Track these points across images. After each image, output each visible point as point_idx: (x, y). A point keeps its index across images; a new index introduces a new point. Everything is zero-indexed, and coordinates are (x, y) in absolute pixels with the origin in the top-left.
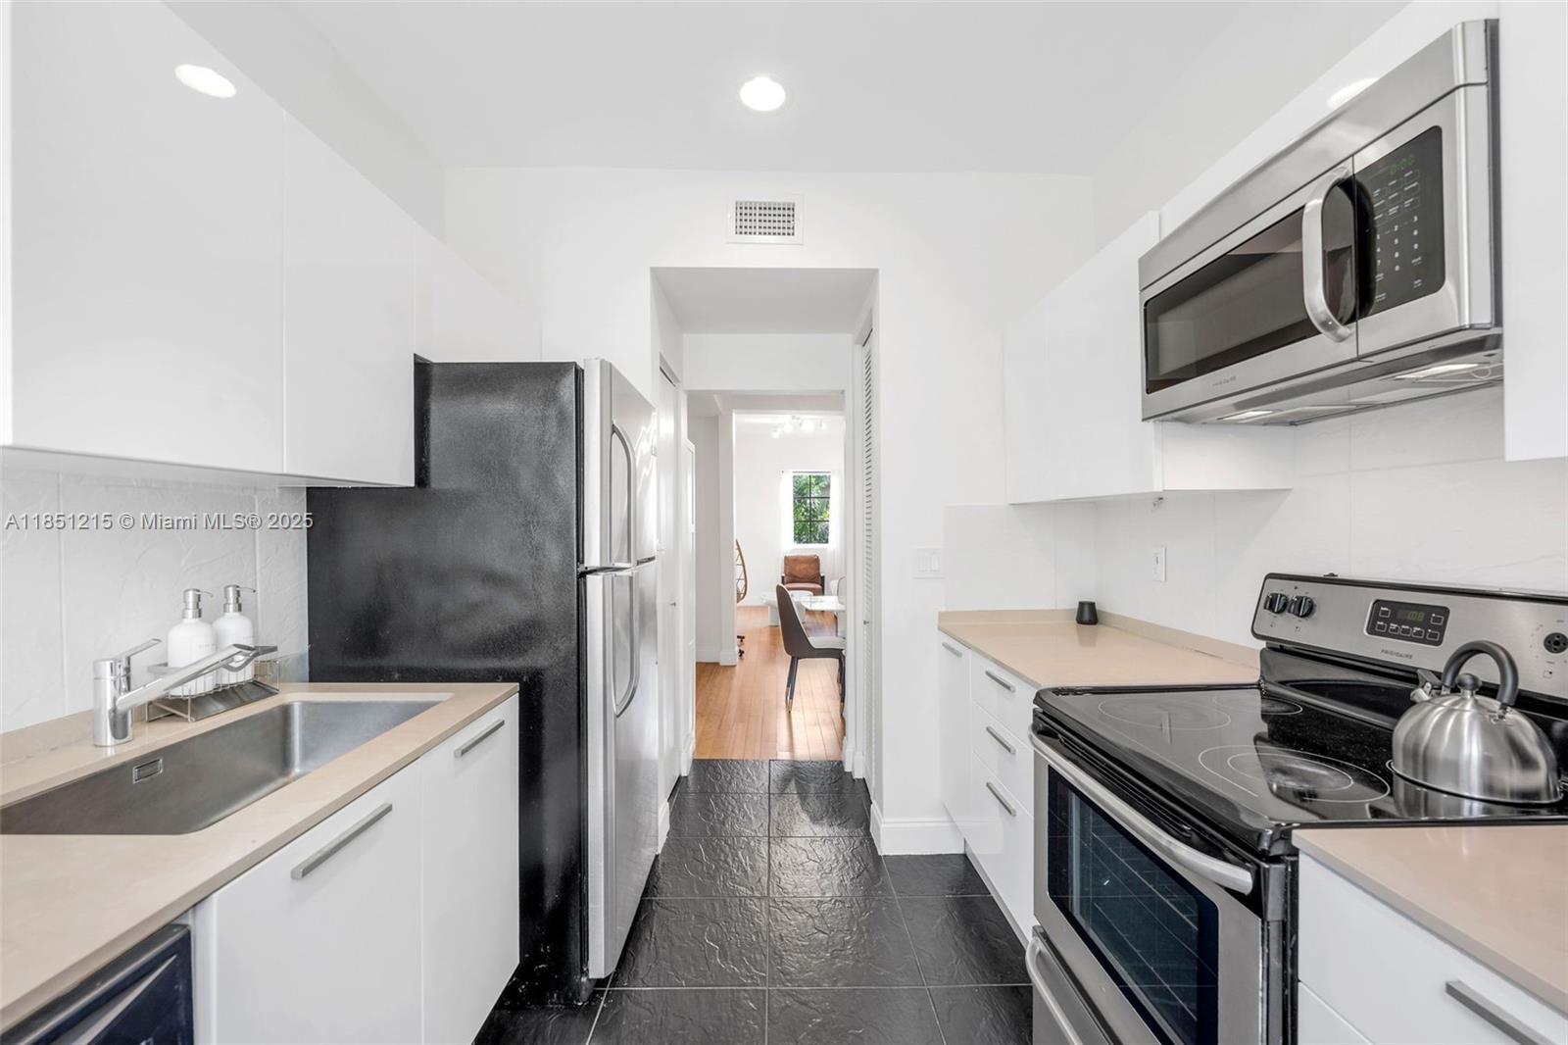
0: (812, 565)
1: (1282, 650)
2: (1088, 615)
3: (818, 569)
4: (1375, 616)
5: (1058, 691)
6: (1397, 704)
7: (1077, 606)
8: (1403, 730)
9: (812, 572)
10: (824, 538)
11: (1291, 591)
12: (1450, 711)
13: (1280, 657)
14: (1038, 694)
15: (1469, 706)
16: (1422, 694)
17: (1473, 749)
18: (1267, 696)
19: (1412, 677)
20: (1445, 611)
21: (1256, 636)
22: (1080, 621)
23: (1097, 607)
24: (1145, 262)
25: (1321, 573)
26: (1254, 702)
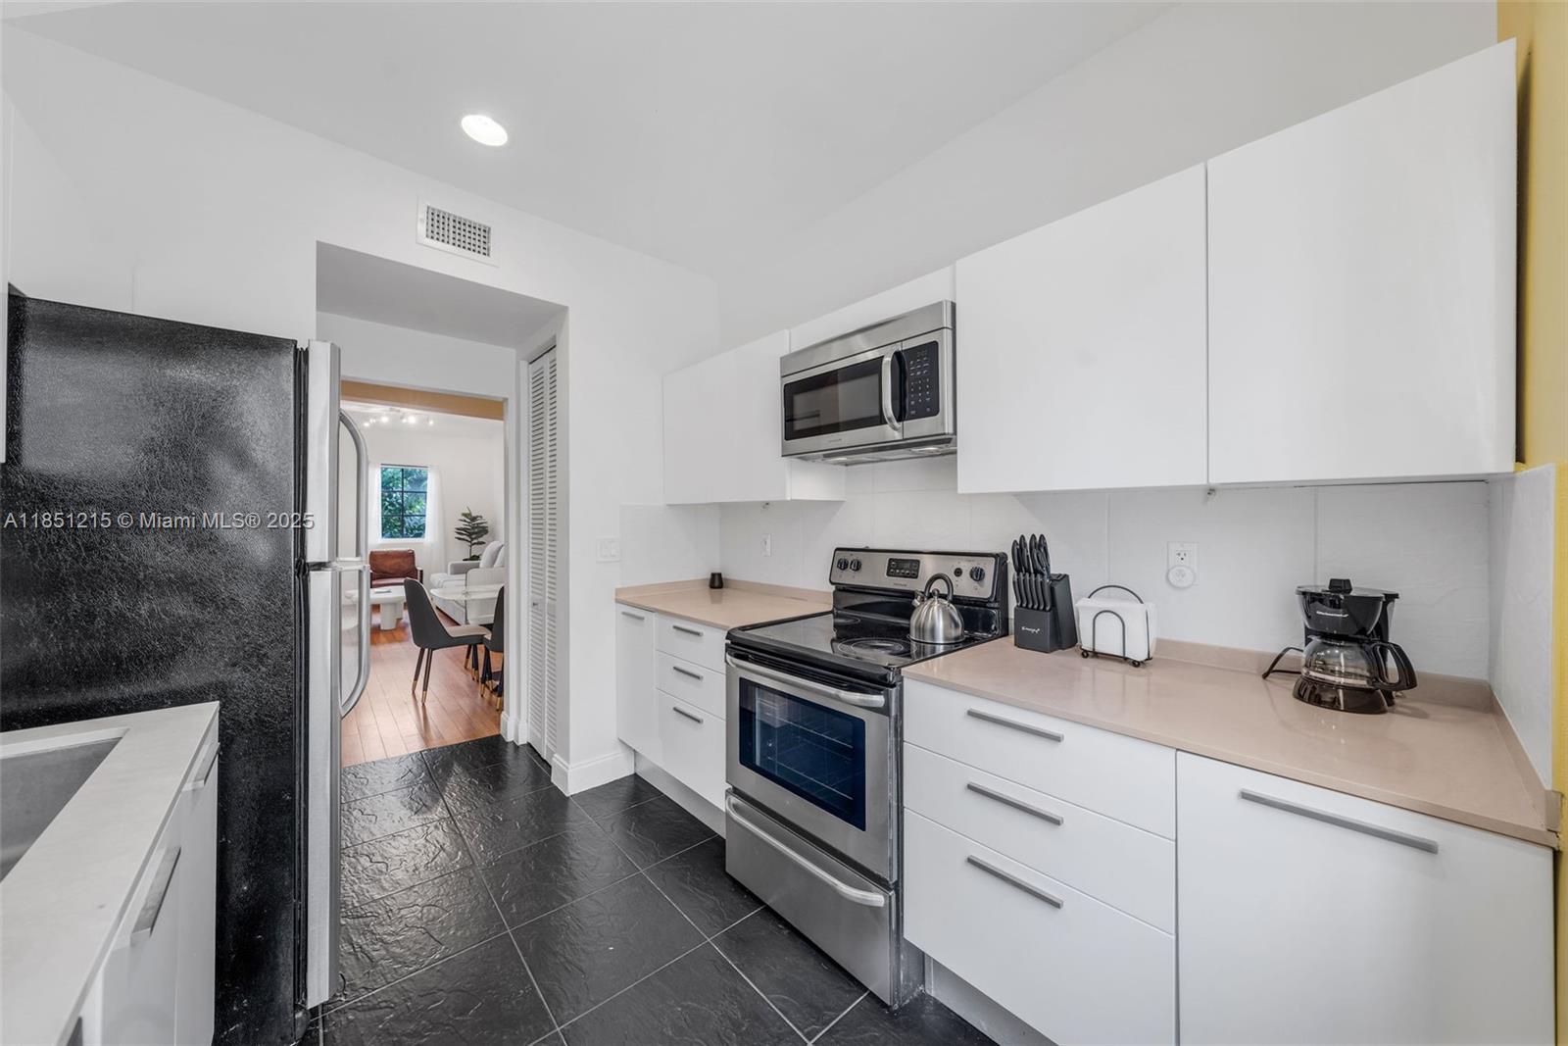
0: (406, 560)
1: (844, 590)
2: (717, 582)
3: (414, 563)
4: (889, 568)
5: (743, 629)
6: (907, 611)
7: (709, 576)
8: (913, 621)
9: (406, 567)
10: (418, 531)
11: (850, 557)
12: (930, 607)
13: (844, 594)
14: (729, 633)
15: (936, 603)
16: (916, 602)
17: (940, 625)
18: (837, 616)
19: (912, 595)
20: (918, 562)
21: (832, 583)
22: (712, 586)
23: (723, 576)
24: (784, 361)
25: (863, 546)
26: (830, 620)
